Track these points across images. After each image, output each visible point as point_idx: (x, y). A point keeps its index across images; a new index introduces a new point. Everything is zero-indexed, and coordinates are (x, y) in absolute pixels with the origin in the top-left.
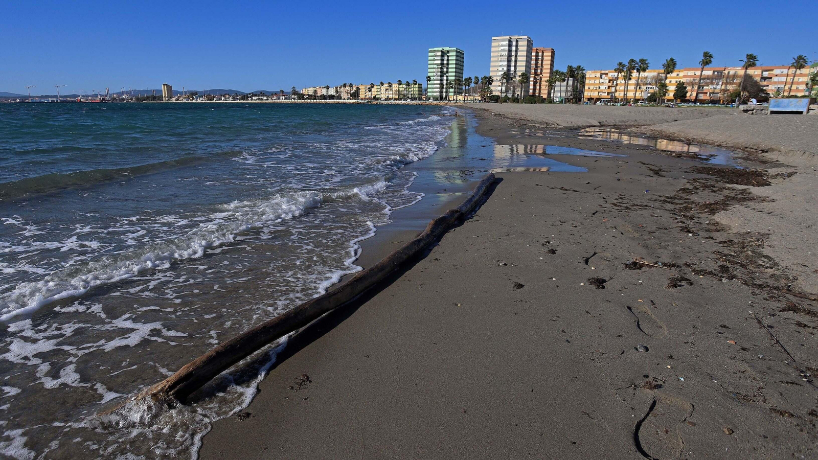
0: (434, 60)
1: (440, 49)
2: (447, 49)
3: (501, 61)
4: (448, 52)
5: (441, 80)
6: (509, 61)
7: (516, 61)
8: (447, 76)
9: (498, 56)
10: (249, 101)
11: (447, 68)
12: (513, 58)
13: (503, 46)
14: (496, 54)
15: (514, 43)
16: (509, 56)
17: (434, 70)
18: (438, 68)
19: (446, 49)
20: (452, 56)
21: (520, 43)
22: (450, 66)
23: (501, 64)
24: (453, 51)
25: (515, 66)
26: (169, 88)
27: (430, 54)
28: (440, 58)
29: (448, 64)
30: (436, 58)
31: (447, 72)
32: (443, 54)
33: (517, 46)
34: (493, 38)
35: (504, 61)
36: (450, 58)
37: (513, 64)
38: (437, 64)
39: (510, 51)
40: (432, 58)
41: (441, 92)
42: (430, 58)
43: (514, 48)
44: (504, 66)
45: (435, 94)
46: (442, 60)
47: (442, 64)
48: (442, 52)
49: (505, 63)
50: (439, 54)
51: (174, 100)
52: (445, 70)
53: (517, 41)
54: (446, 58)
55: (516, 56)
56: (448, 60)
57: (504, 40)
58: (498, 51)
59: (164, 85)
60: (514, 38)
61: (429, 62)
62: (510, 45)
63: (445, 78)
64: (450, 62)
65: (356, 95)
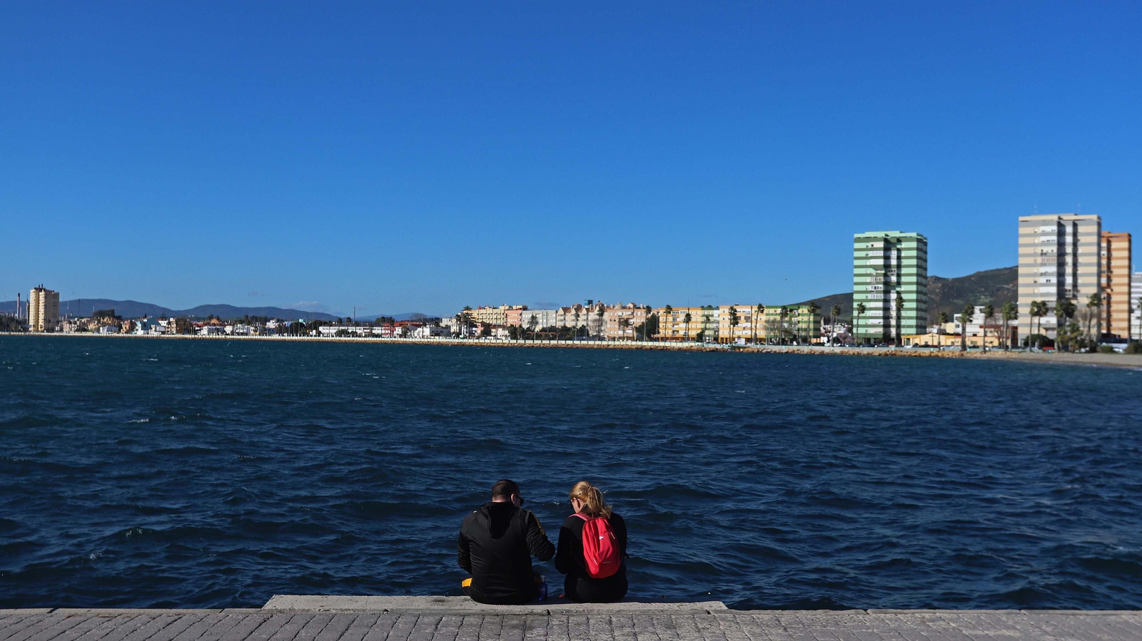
0: (867, 258)
1: (881, 234)
2: (896, 234)
3: (1043, 265)
4: (899, 240)
5: (886, 301)
6: (1061, 265)
7: (1075, 265)
8: (898, 293)
9: (1035, 255)
10: (312, 336)
11: (899, 276)
12: (1069, 259)
13: (1044, 234)
14: (1030, 250)
15: (1069, 229)
16: (1061, 254)
17: (868, 279)
18: (877, 275)
19: (894, 234)
20: (909, 250)
21: (1081, 229)
22: (904, 271)
23: (1043, 270)
24: (910, 239)
25: (1075, 275)
26: (52, 298)
27: (857, 245)
28: (881, 253)
29: (899, 266)
30: (871, 254)
31: (899, 283)
32: (889, 245)
33: (1075, 234)
34: (1021, 218)
35: (1050, 265)
36: (904, 253)
37: (1069, 270)
38: (875, 267)
39: (1061, 244)
40: (863, 254)
41: (887, 326)
42: (857, 254)
43: (1069, 239)
44: (1051, 274)
45: (872, 331)
46: (887, 258)
47: (887, 266)
48: (886, 240)
49: (1054, 269)
50: (881, 245)
51: (69, 330)
52: (894, 279)
53: (1075, 225)
54: (894, 254)
55: (1075, 255)
56: (899, 258)
57: (1045, 223)
58: (1034, 245)
59: (39, 290)
60: (1068, 218)
61: (857, 263)
62: (1061, 233)
63: (893, 296)
64: (904, 262)
65: (650, 328)
